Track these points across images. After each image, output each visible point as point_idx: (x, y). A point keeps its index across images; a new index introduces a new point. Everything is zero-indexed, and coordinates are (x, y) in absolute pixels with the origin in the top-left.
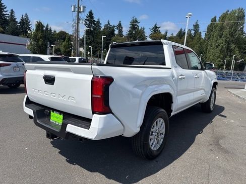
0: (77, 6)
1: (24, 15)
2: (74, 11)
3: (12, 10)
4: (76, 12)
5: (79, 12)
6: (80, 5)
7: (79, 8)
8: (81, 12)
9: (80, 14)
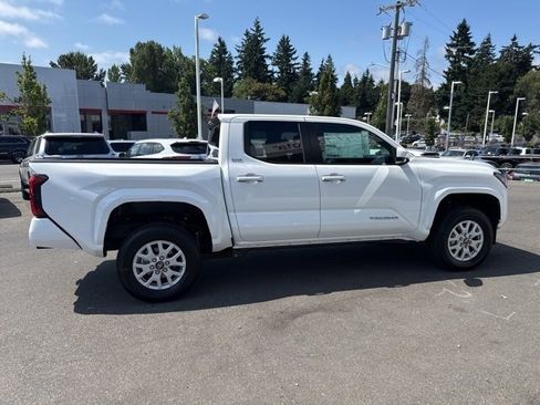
0: (393, 26)
1: (326, 59)
2: (388, 38)
3: (306, 54)
4: (392, 39)
5: (397, 38)
6: (400, 21)
7: (398, 28)
8: (401, 38)
9: (399, 42)
